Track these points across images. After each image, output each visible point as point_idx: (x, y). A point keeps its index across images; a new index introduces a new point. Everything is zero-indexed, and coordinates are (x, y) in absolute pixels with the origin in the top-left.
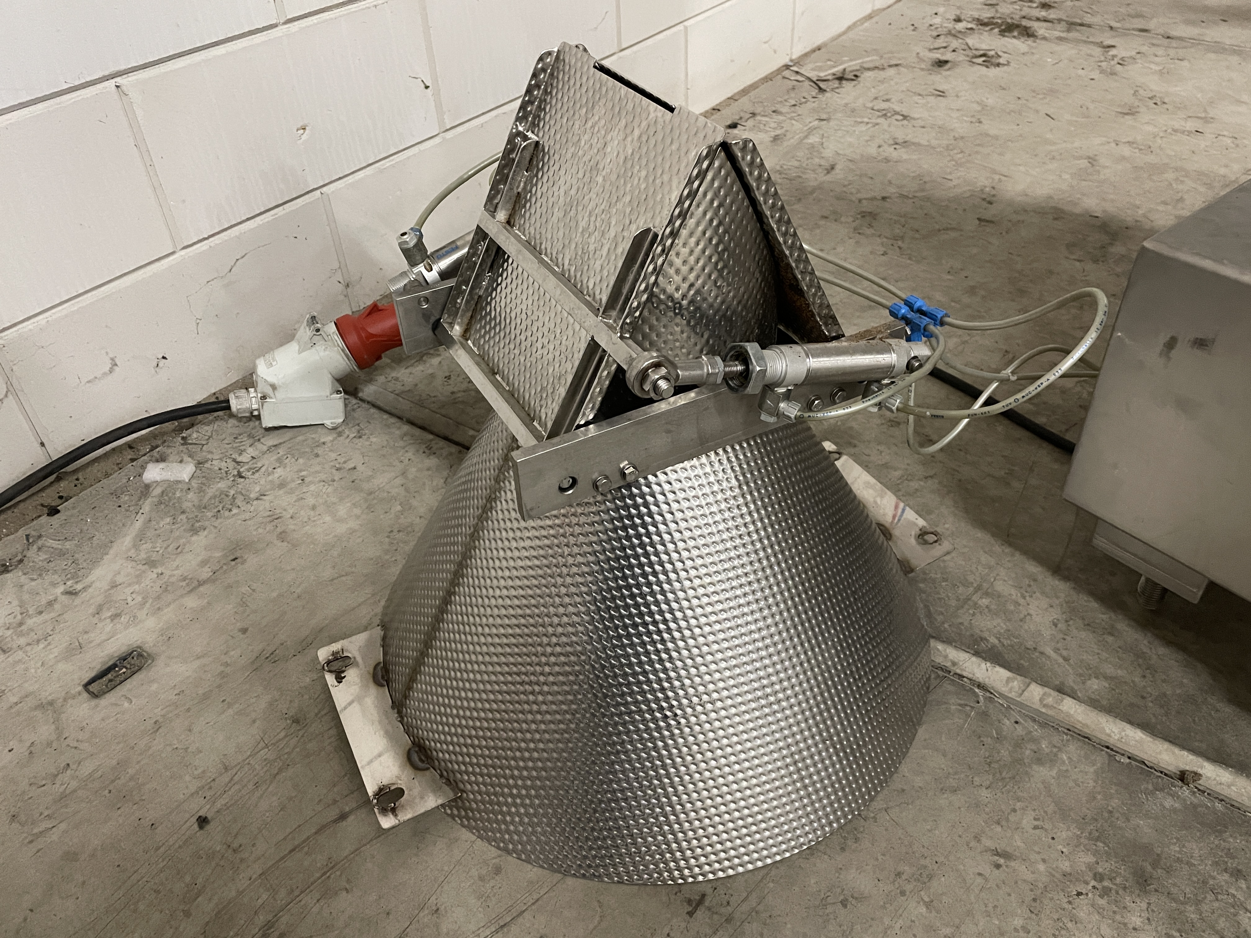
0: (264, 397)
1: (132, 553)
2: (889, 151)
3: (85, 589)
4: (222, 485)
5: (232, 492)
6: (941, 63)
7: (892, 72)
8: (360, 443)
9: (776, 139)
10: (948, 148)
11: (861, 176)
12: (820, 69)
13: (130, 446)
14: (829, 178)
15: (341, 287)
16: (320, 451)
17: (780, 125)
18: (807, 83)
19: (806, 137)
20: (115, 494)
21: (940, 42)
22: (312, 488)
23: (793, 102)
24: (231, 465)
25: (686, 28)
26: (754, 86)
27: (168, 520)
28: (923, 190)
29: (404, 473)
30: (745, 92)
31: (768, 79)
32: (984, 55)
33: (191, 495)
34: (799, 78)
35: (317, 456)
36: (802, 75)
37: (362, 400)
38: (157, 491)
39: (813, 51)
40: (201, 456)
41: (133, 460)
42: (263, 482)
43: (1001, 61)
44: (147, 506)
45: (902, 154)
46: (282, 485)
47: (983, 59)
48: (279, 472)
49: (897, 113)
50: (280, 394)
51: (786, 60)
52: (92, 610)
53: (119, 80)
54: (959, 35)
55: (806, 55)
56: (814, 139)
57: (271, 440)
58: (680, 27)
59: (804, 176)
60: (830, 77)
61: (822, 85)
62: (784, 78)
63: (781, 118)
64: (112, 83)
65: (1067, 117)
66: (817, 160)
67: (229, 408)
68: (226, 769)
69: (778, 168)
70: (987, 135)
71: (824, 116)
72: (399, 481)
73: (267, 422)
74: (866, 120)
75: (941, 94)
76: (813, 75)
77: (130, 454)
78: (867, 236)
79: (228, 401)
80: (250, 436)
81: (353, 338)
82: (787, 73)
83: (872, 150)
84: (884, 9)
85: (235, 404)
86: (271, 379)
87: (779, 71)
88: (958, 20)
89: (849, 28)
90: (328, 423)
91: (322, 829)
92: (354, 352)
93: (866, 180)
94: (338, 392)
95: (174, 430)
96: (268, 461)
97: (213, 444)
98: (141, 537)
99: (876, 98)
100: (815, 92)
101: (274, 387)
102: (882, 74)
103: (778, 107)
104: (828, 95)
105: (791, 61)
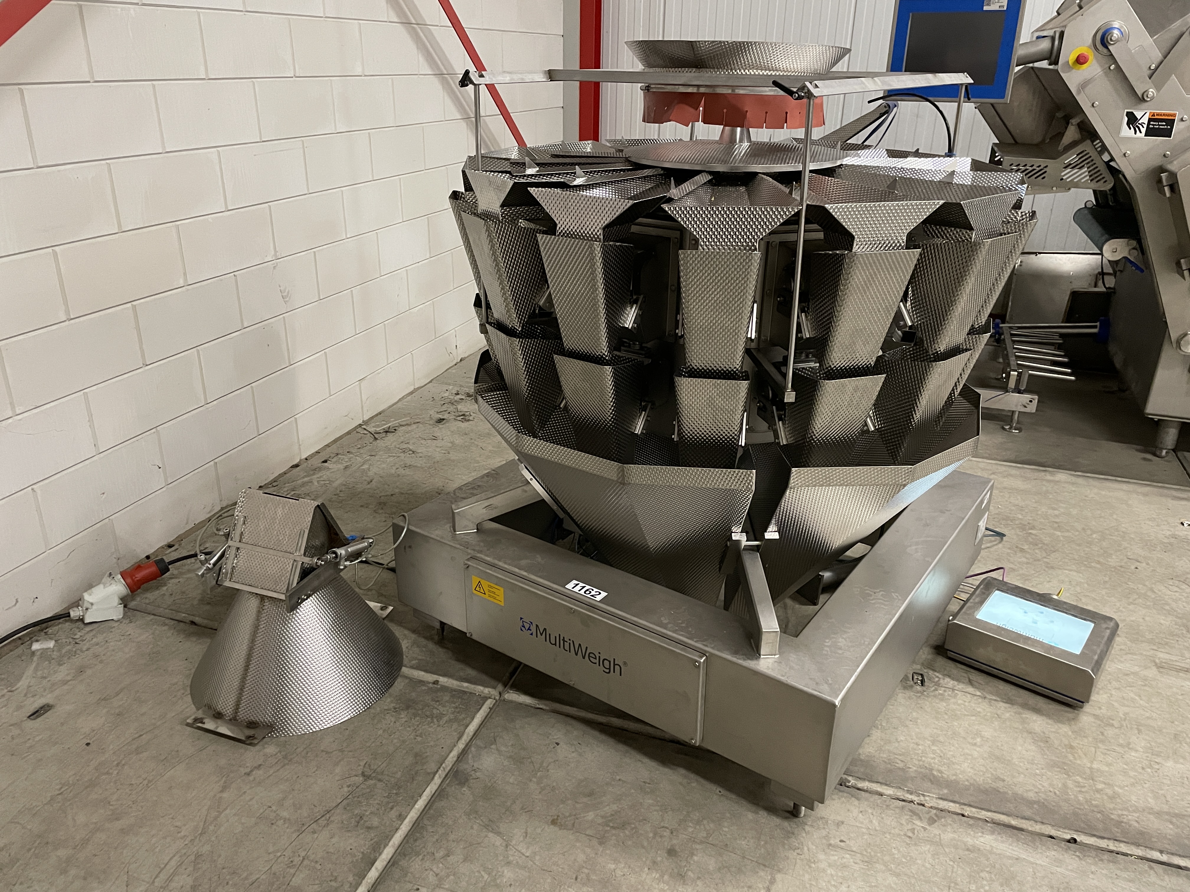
0: (87, 609)
1: (34, 675)
2: (401, 471)
3: (16, 689)
4: (68, 647)
5: (74, 649)
6: (440, 421)
7: (414, 426)
8: (131, 625)
9: (346, 467)
10: (429, 468)
11: (384, 484)
12: (378, 426)
13: (19, 638)
14: (369, 486)
15: (115, 560)
16: (113, 630)
17: (350, 459)
18: (369, 434)
19: (362, 465)
20: (19, 656)
21: (444, 408)
22: (111, 644)
23: (359, 446)
24: (71, 640)
25: (296, 419)
26: (341, 438)
27: (47, 662)
28: (411, 490)
29: (153, 634)
30: (335, 441)
31: (349, 433)
32: (463, 415)
33: (55, 653)
34: (365, 432)
35: (111, 632)
36: (367, 431)
37: (129, 609)
38: (38, 653)
39: (377, 415)
40: (56, 638)
41: (22, 644)
42: (88, 644)
43: (471, 418)
44: (35, 659)
45: (407, 472)
46: (97, 644)
47: (462, 417)
48: (94, 640)
49: (410, 450)
50: (94, 607)
51: (361, 422)
52: (23, 695)
53: (33, 487)
54: (455, 403)
55: (372, 418)
56: (366, 466)
57: (88, 629)
58: (293, 419)
59: (356, 486)
60: (381, 431)
61: (376, 436)
62: (357, 432)
63: (352, 456)
64: (30, 488)
65: (490, 448)
66: (365, 478)
67: (69, 616)
68: (94, 731)
69: (344, 483)
70: (450, 460)
71: (373, 454)
72: (151, 637)
73: (87, 621)
74: (394, 455)
75: (435, 438)
76: (372, 430)
77: (20, 642)
78: (379, 514)
79: (69, 613)
80: (78, 628)
81: (129, 580)
82: (359, 430)
83: (393, 471)
84: (423, 387)
85: (72, 614)
86: (91, 601)
87: (356, 427)
88: (457, 394)
89: (400, 400)
90: (115, 618)
91: (134, 739)
92: (129, 586)
93: (386, 486)
94: (121, 604)
95: (39, 630)
96: (88, 637)
97: (60, 633)
98: (36, 669)
99: (402, 442)
100: (371, 440)
101: (92, 604)
102: (410, 428)
103: (352, 450)
104: (378, 441)
105: (363, 421)
